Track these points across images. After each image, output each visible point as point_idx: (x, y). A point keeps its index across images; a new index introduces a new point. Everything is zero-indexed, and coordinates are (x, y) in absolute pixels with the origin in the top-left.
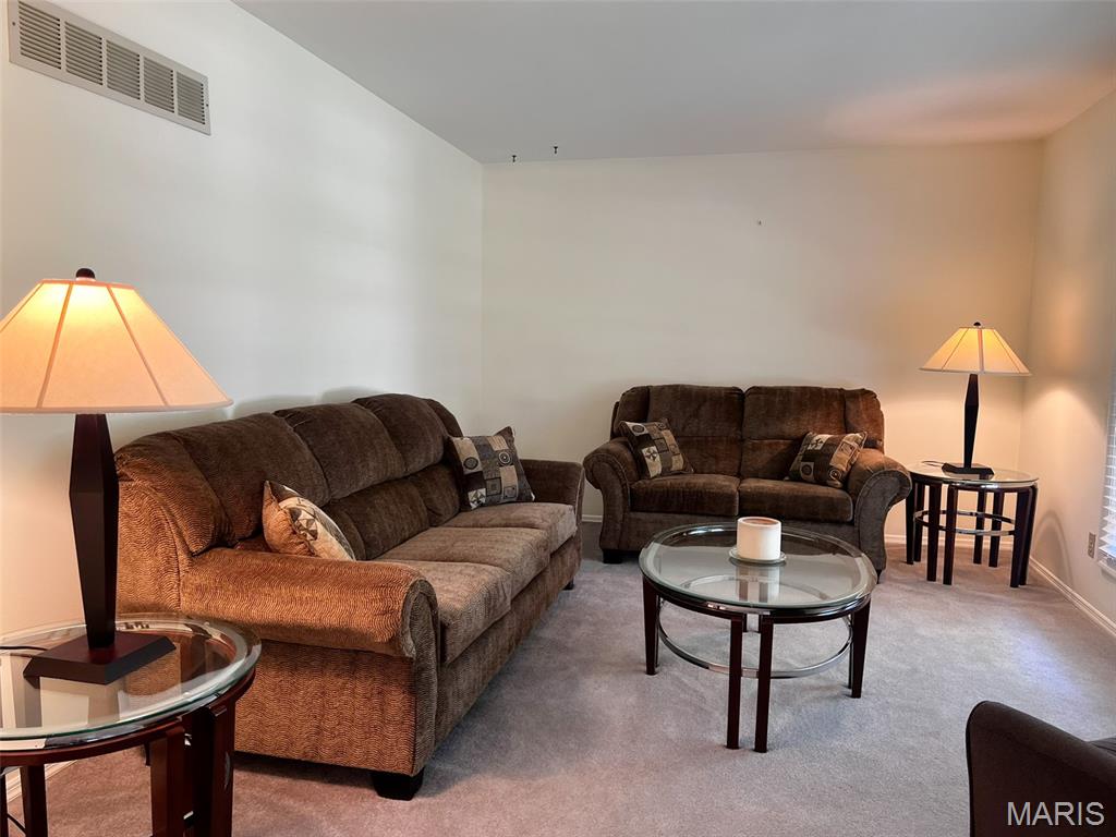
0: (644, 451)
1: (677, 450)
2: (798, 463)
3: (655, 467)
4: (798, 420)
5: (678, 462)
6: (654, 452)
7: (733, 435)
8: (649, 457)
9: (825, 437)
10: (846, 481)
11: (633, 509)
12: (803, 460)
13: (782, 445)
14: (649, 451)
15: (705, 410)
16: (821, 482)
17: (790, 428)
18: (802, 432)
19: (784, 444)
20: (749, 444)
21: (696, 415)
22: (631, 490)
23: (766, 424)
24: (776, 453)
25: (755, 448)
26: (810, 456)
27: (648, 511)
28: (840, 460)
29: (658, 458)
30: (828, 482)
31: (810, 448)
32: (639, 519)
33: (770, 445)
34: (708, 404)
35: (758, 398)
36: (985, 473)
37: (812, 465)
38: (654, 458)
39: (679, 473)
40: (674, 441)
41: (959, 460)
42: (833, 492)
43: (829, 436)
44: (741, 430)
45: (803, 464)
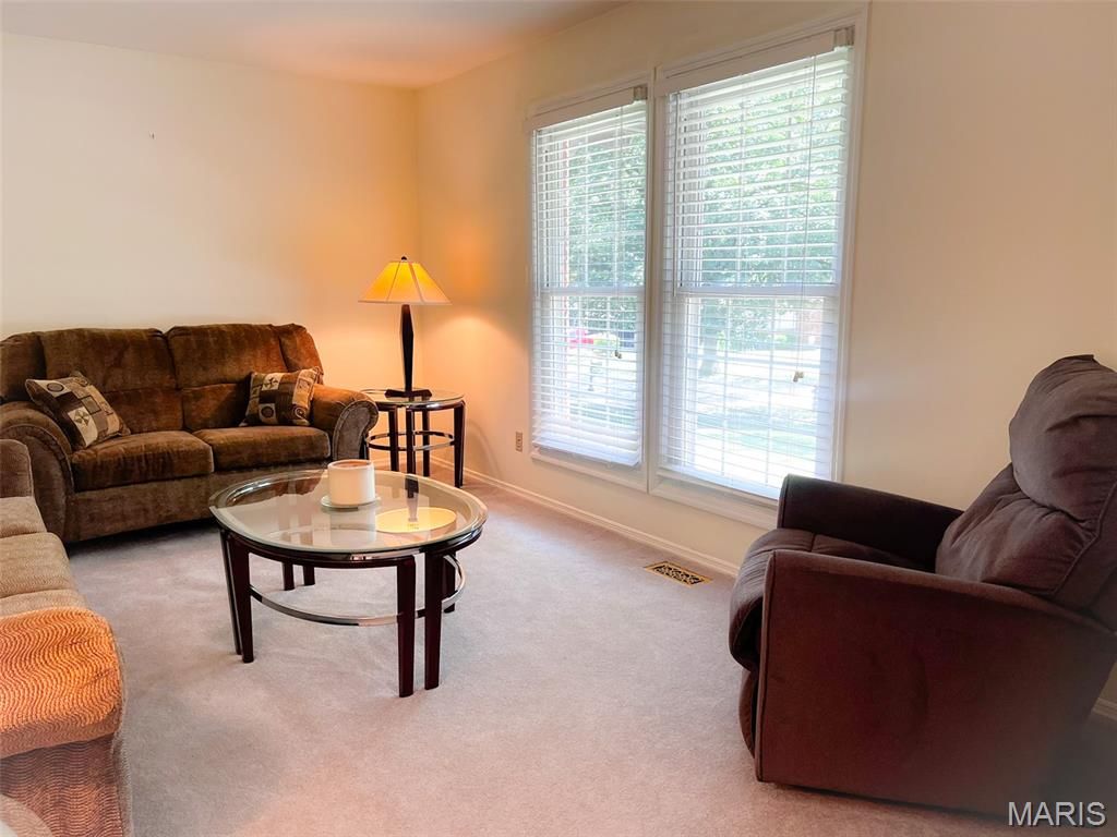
0: (72, 414)
1: (110, 410)
2: (255, 405)
3: (90, 433)
4: (238, 360)
5: (114, 423)
6: (85, 414)
7: (166, 384)
8: (79, 421)
9: (278, 376)
10: (310, 417)
11: (79, 489)
12: (260, 402)
13: (228, 389)
14: (78, 414)
15: (129, 357)
16: (286, 421)
17: (232, 370)
18: (245, 373)
19: (230, 388)
20: (188, 391)
21: (118, 363)
22: (71, 464)
23: (205, 369)
24: (223, 398)
25: (197, 396)
26: (266, 397)
27: (100, 488)
28: (301, 398)
29: (91, 421)
30: (295, 421)
31: (264, 388)
32: (90, 500)
33: (214, 391)
34: (131, 350)
35: (188, 340)
36: (426, 394)
37: (273, 406)
38: (87, 421)
39: (116, 436)
40: (104, 400)
41: (401, 386)
42: (302, 430)
43: (282, 374)
44: (177, 379)
45: (261, 407)
